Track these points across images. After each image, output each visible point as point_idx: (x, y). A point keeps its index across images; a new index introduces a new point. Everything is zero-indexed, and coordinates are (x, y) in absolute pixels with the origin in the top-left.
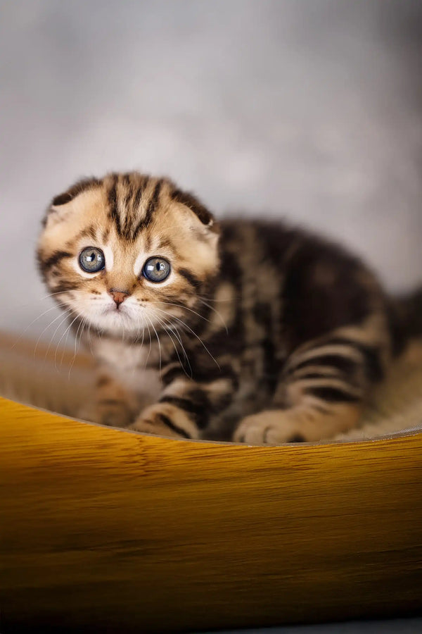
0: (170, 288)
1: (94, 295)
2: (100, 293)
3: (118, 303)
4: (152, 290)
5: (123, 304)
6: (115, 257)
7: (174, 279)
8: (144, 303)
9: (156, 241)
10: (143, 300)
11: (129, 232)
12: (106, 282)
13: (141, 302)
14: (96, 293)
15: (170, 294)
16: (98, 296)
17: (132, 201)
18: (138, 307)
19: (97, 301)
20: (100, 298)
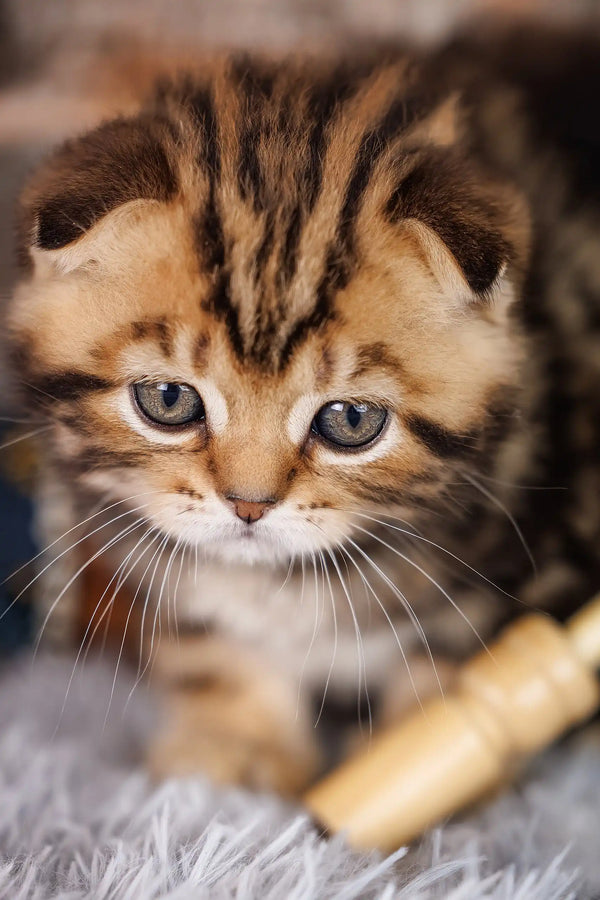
0: (383, 467)
1: (185, 499)
2: (199, 496)
3: (249, 520)
4: (338, 475)
6: (231, 406)
7: (394, 441)
8: (319, 513)
9: (346, 360)
10: (314, 506)
13: (308, 513)
15: (381, 482)
16: (195, 502)
17: (273, 264)
18: (303, 525)
19: (195, 516)
20: (202, 510)
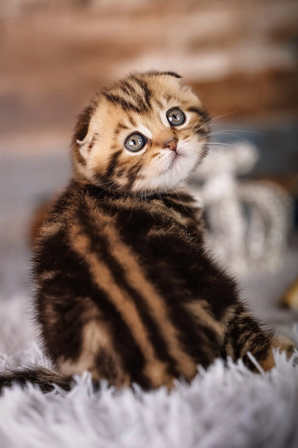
0: (191, 122)
1: (156, 157)
2: (159, 153)
3: (174, 150)
4: (185, 129)
5: (178, 148)
6: (148, 128)
7: (189, 116)
8: (188, 139)
9: (164, 101)
10: (186, 138)
11: (144, 106)
12: (157, 144)
13: (186, 140)
14: (157, 154)
16: (159, 155)
18: (187, 143)
19: (162, 158)
20: (162, 156)
